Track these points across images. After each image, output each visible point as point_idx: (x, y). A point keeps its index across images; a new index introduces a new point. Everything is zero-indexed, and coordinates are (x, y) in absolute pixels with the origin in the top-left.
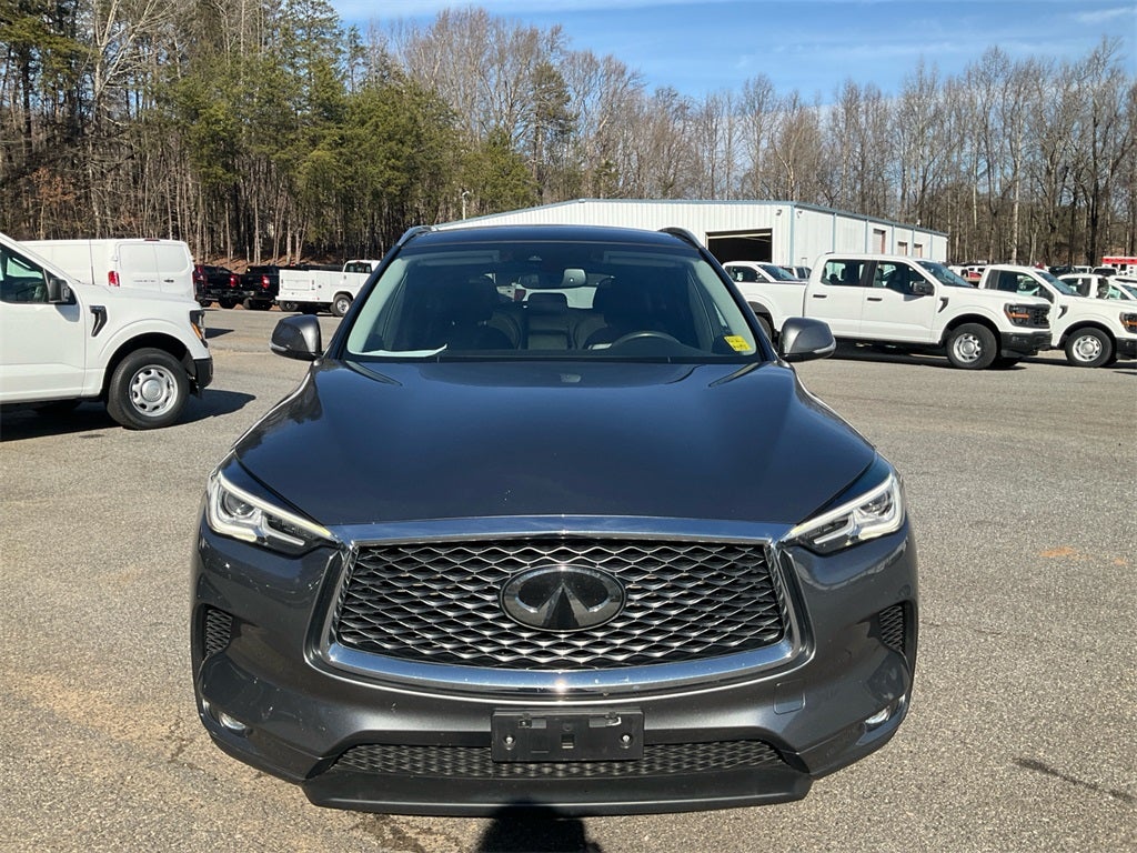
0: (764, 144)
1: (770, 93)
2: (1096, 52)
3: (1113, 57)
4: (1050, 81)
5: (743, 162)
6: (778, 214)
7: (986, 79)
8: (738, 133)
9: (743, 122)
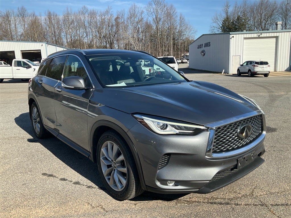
0: (26, 26)
1: (26, 11)
2: (107, 9)
3: (111, 11)
4: (98, 15)
5: (21, 30)
6: (42, 46)
7: (83, 13)
8: (18, 22)
9: (19, 19)
